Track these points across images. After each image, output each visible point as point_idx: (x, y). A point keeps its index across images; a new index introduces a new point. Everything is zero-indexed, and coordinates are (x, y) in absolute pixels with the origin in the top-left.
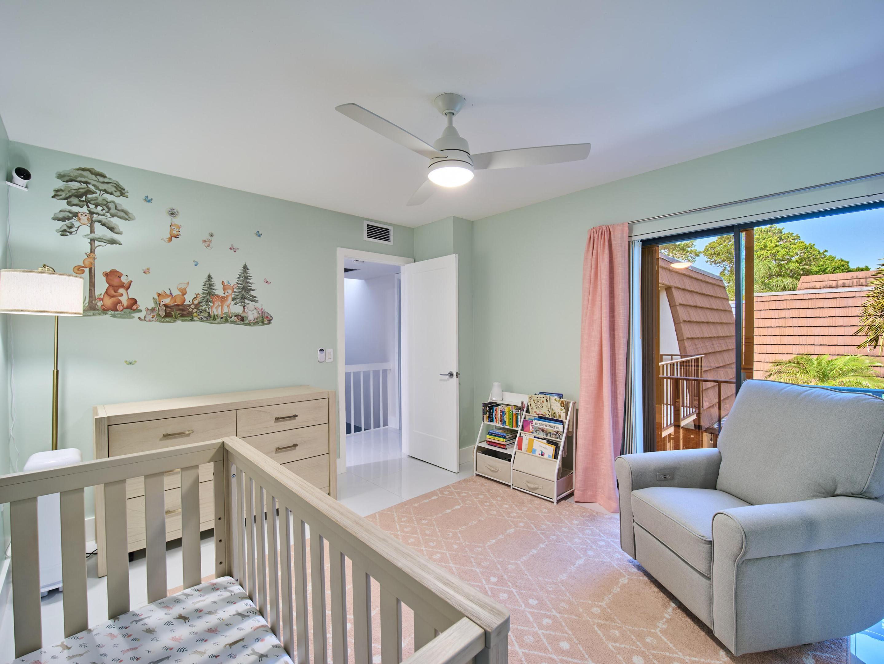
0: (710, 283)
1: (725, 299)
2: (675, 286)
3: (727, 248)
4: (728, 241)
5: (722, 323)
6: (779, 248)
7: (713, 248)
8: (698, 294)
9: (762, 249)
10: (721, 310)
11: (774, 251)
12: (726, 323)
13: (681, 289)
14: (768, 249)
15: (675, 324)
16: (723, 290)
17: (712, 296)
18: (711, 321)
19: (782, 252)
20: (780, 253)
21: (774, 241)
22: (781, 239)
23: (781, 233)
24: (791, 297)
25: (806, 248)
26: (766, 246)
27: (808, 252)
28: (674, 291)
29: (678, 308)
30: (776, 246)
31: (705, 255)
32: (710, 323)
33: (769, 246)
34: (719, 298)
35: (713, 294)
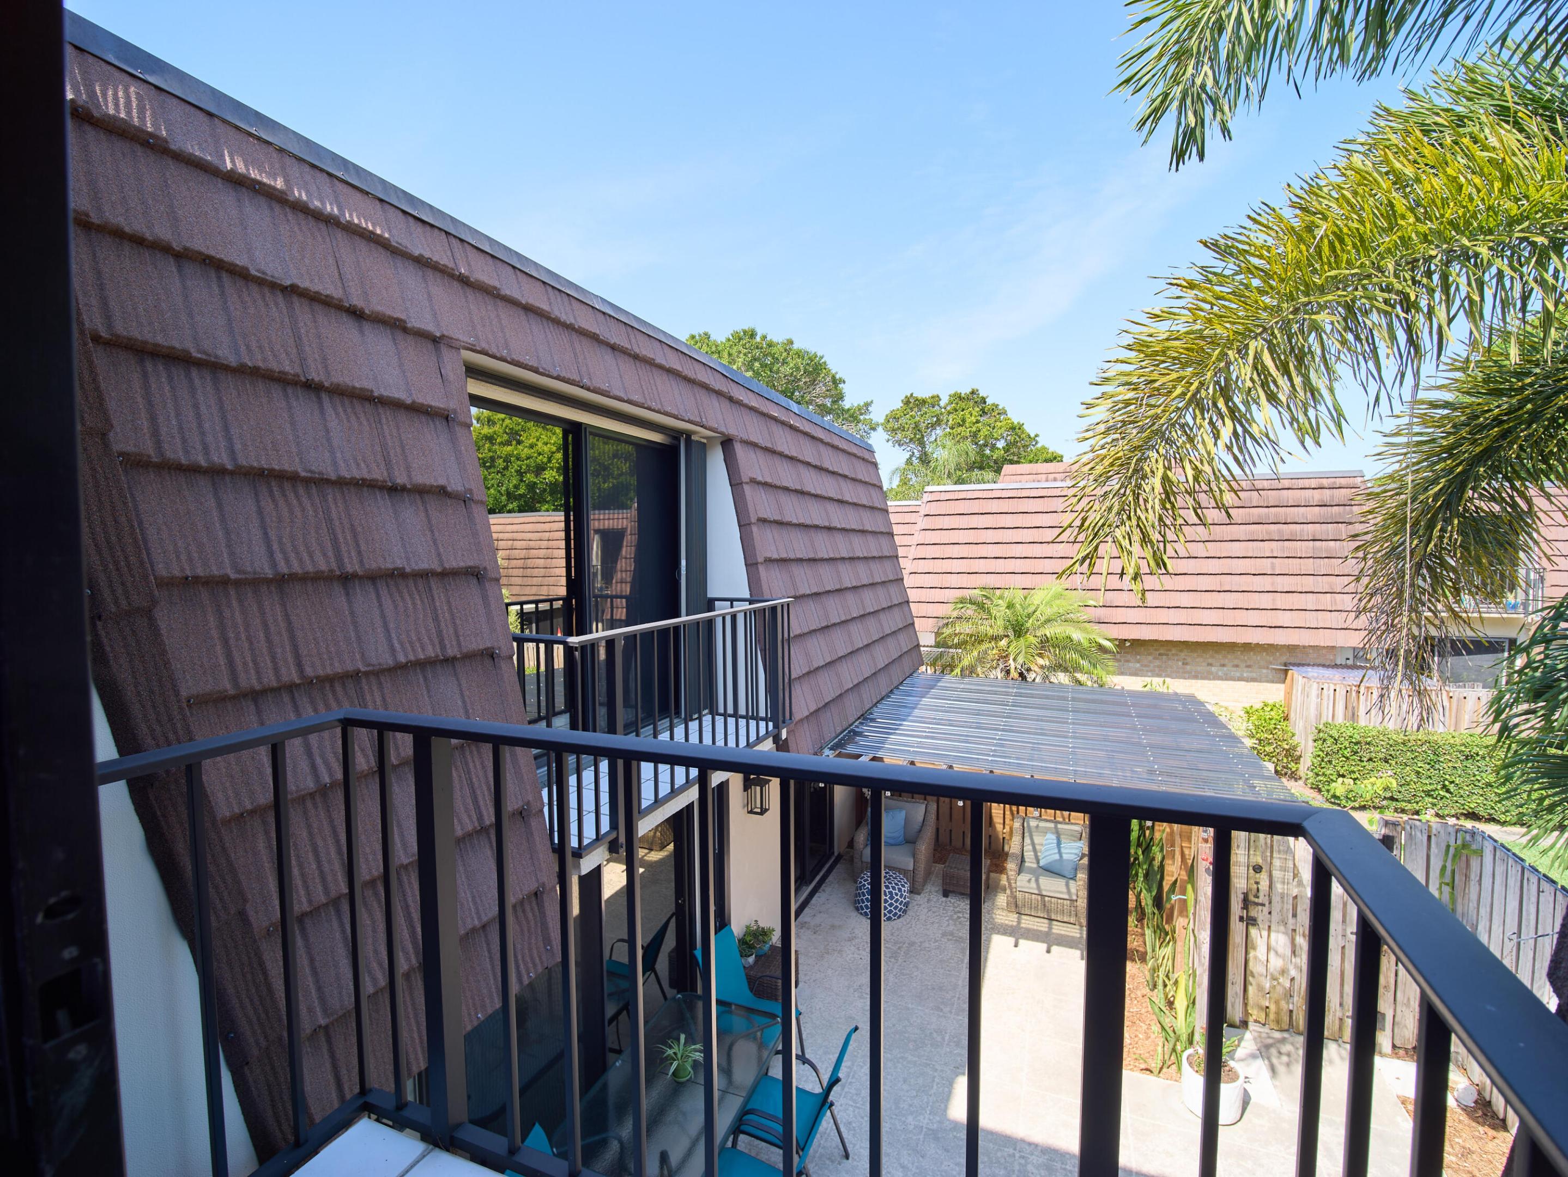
0: (843, 451)
1: (874, 485)
2: (745, 437)
3: (913, 421)
4: (916, 409)
5: (863, 532)
6: (980, 425)
7: (897, 419)
8: (810, 468)
9: (960, 425)
10: (864, 506)
11: (974, 429)
12: (874, 533)
13: (762, 448)
14: (967, 425)
15: (740, 526)
16: (871, 468)
17: (845, 477)
18: (839, 526)
19: (985, 431)
20: (981, 433)
21: (974, 413)
22: (984, 412)
23: (985, 403)
24: (985, 495)
25: (1013, 429)
26: (964, 421)
27: (1016, 434)
28: (738, 448)
29: (746, 488)
30: (978, 422)
31: (886, 429)
32: (835, 529)
33: (968, 421)
34: (861, 481)
35: (847, 473)
